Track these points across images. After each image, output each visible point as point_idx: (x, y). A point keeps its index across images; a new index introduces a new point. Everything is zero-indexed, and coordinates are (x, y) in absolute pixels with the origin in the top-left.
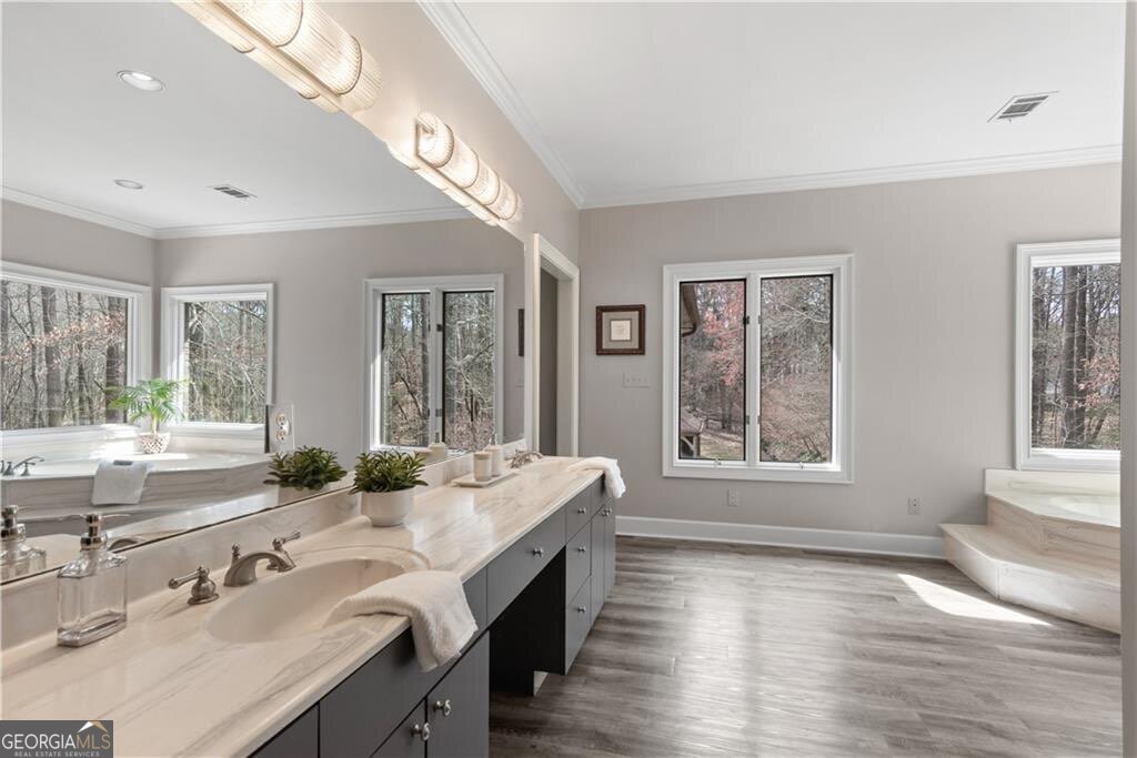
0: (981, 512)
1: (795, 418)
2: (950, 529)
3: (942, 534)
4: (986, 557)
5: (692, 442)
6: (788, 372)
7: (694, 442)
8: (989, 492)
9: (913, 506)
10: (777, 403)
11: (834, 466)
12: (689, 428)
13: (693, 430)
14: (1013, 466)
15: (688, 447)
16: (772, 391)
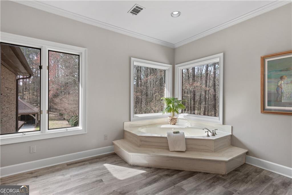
0: (123, 135)
1: (70, 107)
2: (115, 142)
3: (113, 144)
4: (128, 153)
5: (35, 116)
6: (69, 94)
7: (36, 116)
8: (125, 129)
9: (106, 137)
10: (65, 103)
11: (80, 127)
12: (34, 112)
13: (36, 112)
14: (130, 121)
15: (34, 118)
16: (63, 99)
